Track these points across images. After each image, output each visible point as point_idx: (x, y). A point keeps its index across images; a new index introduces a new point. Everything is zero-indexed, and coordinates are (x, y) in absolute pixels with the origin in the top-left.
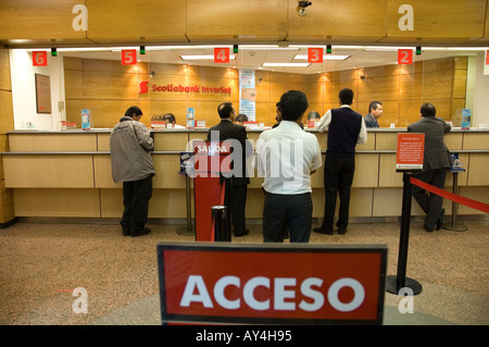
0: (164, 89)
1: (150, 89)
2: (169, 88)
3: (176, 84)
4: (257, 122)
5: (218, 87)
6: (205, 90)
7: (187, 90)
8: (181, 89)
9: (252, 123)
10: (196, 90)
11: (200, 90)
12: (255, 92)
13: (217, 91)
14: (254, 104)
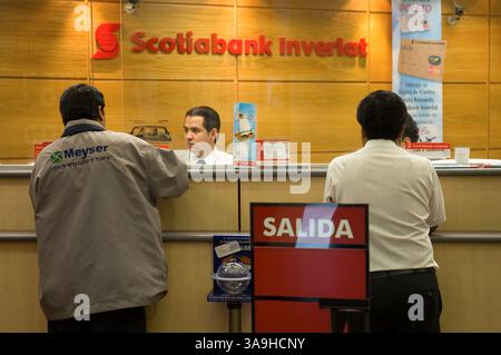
0: (167, 46)
1: (125, 46)
2: (181, 45)
3: (201, 32)
4: (446, 146)
5: (327, 39)
6: (289, 47)
7: (234, 48)
8: (216, 46)
9: (431, 146)
10: (261, 48)
11: (275, 48)
12: (440, 52)
13: (323, 50)
14: (438, 88)
